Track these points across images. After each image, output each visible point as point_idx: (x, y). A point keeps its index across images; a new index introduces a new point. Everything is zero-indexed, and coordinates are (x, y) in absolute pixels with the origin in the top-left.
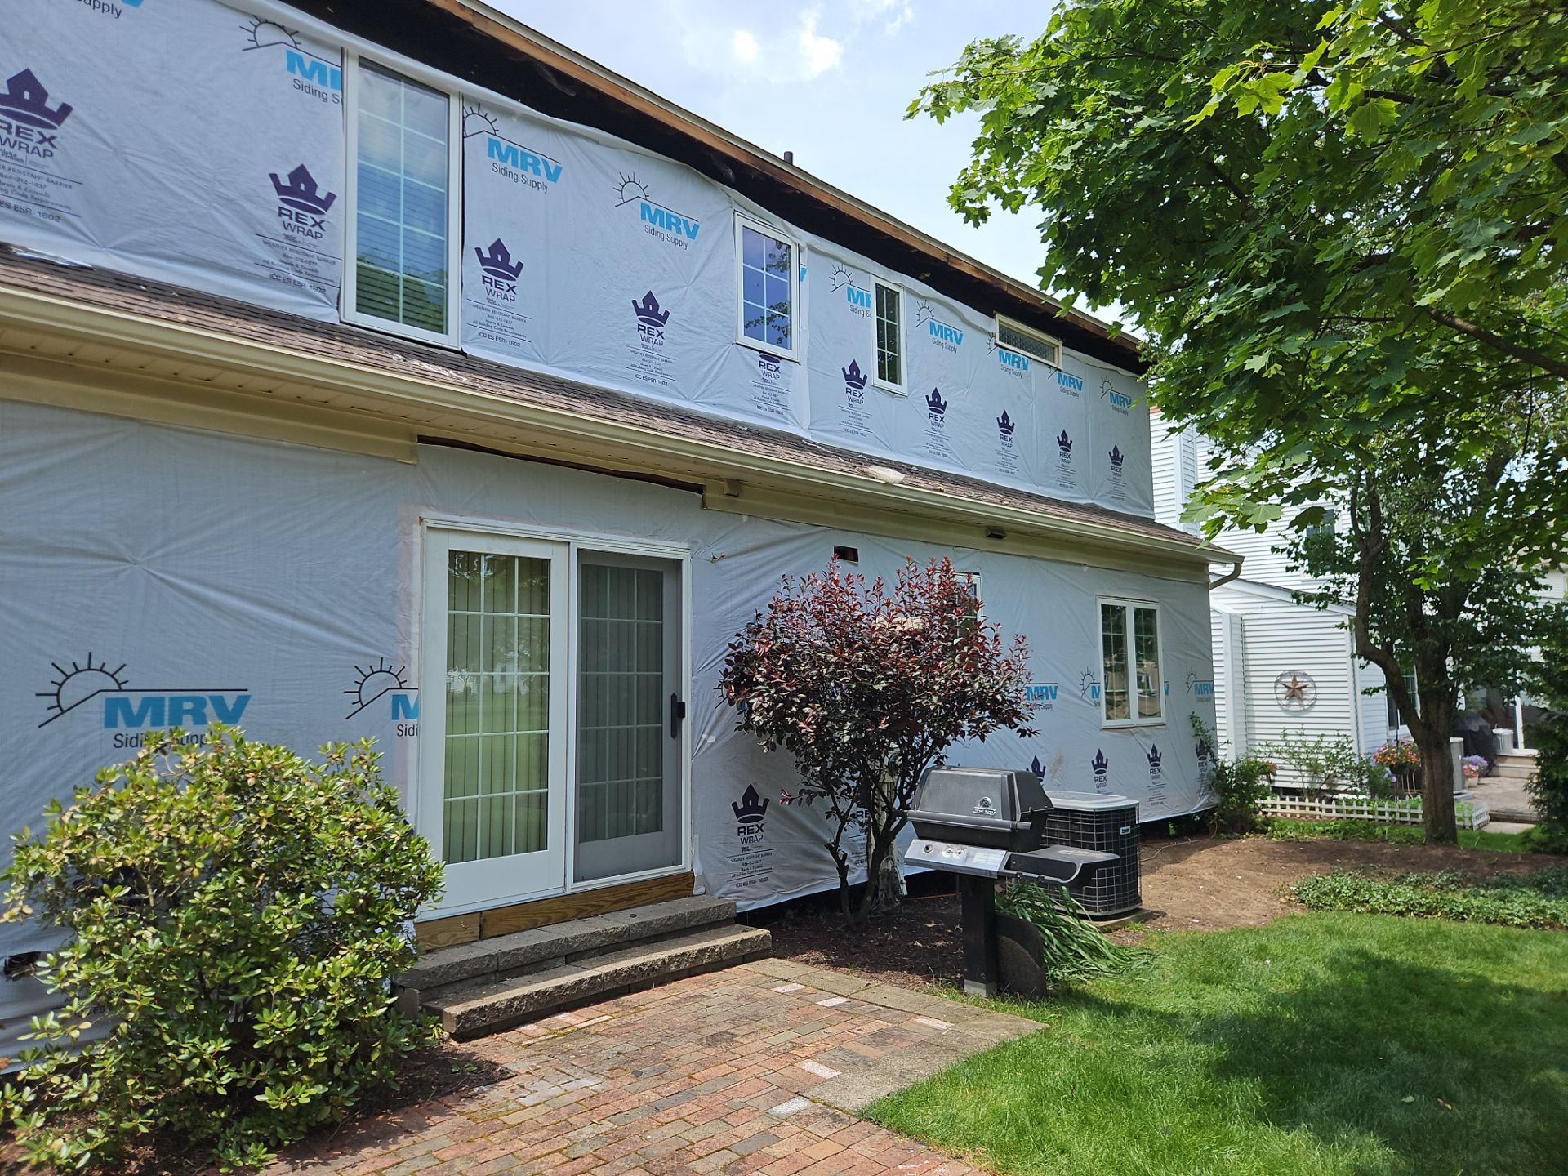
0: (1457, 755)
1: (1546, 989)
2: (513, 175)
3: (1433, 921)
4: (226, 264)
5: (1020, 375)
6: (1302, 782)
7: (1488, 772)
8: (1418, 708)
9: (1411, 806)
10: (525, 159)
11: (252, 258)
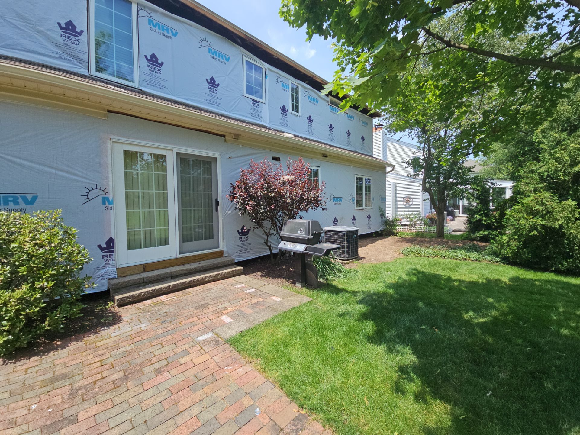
0: (446, 216)
1: (468, 280)
2: (159, 33)
3: (436, 259)
4: (41, 52)
5: (336, 114)
6: (408, 223)
7: (453, 220)
8: (437, 203)
9: (433, 228)
10: (163, 27)
11: (50, 50)
